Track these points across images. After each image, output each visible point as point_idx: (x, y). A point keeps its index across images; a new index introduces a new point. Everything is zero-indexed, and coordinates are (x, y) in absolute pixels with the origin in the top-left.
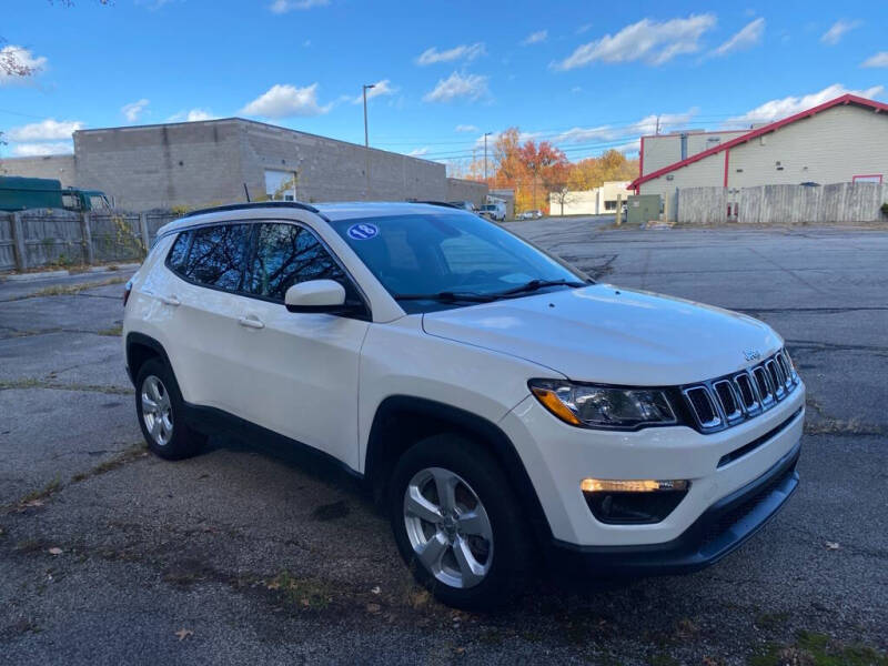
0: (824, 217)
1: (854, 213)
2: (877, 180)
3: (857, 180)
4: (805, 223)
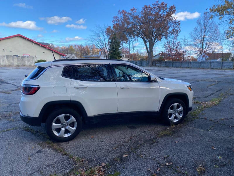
0: (22, 64)
1: (29, 64)
2: (29, 56)
3: (24, 56)
4: (18, 66)
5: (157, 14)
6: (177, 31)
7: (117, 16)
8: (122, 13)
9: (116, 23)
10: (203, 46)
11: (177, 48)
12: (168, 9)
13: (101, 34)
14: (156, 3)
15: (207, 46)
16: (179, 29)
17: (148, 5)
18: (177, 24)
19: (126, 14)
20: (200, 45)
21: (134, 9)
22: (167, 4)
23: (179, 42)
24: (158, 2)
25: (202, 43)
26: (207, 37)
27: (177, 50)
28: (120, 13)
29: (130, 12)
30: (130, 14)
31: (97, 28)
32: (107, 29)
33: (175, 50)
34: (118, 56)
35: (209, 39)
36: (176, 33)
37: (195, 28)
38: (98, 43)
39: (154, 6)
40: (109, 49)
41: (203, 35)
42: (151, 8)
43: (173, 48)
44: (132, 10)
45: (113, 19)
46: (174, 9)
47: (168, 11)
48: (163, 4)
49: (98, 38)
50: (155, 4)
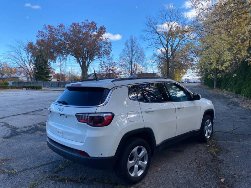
5: (87, 33)
6: (109, 51)
7: (41, 31)
8: (49, 28)
9: (41, 38)
10: (132, 66)
11: (113, 68)
12: (98, 29)
13: (22, 50)
14: (85, 21)
15: (135, 67)
16: (111, 50)
17: (77, 23)
18: (108, 44)
19: (53, 30)
20: (129, 66)
21: (63, 26)
22: (96, 24)
23: (115, 63)
24: (87, 21)
25: (131, 64)
26: (134, 59)
27: (113, 71)
28: (45, 27)
29: (58, 28)
30: (58, 30)
31: (17, 43)
32: (28, 45)
33: (112, 71)
34: (45, 76)
35: (136, 60)
36: (108, 53)
37: (124, 49)
38: (18, 60)
39: (84, 25)
40: (34, 68)
41: (131, 56)
42: (80, 26)
43: (109, 68)
44: (60, 26)
45: (37, 34)
46: (104, 30)
47: (98, 31)
48: (92, 23)
49: (18, 55)
50: (84, 23)
